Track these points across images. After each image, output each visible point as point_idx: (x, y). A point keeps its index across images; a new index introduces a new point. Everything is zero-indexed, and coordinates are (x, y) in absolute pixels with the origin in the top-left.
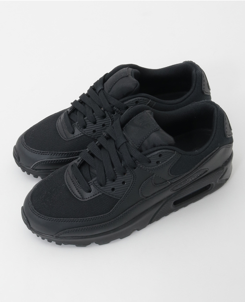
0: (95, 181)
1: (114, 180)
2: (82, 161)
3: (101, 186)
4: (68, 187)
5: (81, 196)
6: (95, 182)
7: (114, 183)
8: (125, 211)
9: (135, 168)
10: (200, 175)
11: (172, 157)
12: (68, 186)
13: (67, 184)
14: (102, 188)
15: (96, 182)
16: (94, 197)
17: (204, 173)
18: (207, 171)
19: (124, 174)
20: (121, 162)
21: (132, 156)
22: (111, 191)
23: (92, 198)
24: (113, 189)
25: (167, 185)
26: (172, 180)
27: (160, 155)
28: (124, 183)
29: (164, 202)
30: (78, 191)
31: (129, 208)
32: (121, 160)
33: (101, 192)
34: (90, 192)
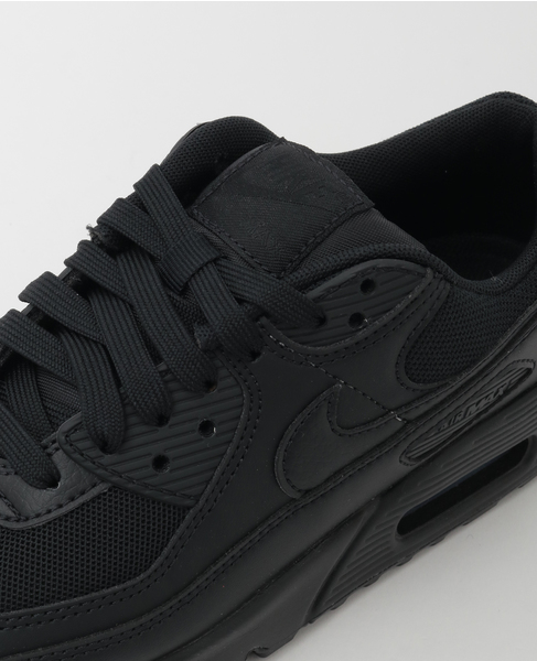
0: (75, 428)
1: (162, 420)
3: (105, 447)
5: (12, 506)
6: (74, 437)
7: (164, 431)
8: (214, 562)
9: (255, 355)
10: (506, 392)
11: (417, 291)
14: (107, 459)
15: (79, 434)
16: (72, 505)
17: (521, 380)
18: (529, 371)
19: (209, 385)
20: (191, 332)
21: (240, 301)
22: (151, 470)
23: (63, 511)
24: (160, 462)
25: (388, 432)
26: (408, 404)
27: (367, 286)
28: (206, 427)
29: (366, 515)
31: (232, 546)
32: (192, 318)
33: (103, 481)
34: (54, 485)
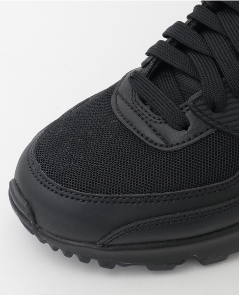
0: (198, 99)
2: (155, 63)
4: (127, 125)
5: (163, 139)
6: (197, 103)
12: (124, 122)
13: (121, 119)
14: (215, 115)
15: (200, 102)
16: (196, 140)
23: (191, 142)
30: (154, 131)
33: (212, 127)
34: (186, 128)
